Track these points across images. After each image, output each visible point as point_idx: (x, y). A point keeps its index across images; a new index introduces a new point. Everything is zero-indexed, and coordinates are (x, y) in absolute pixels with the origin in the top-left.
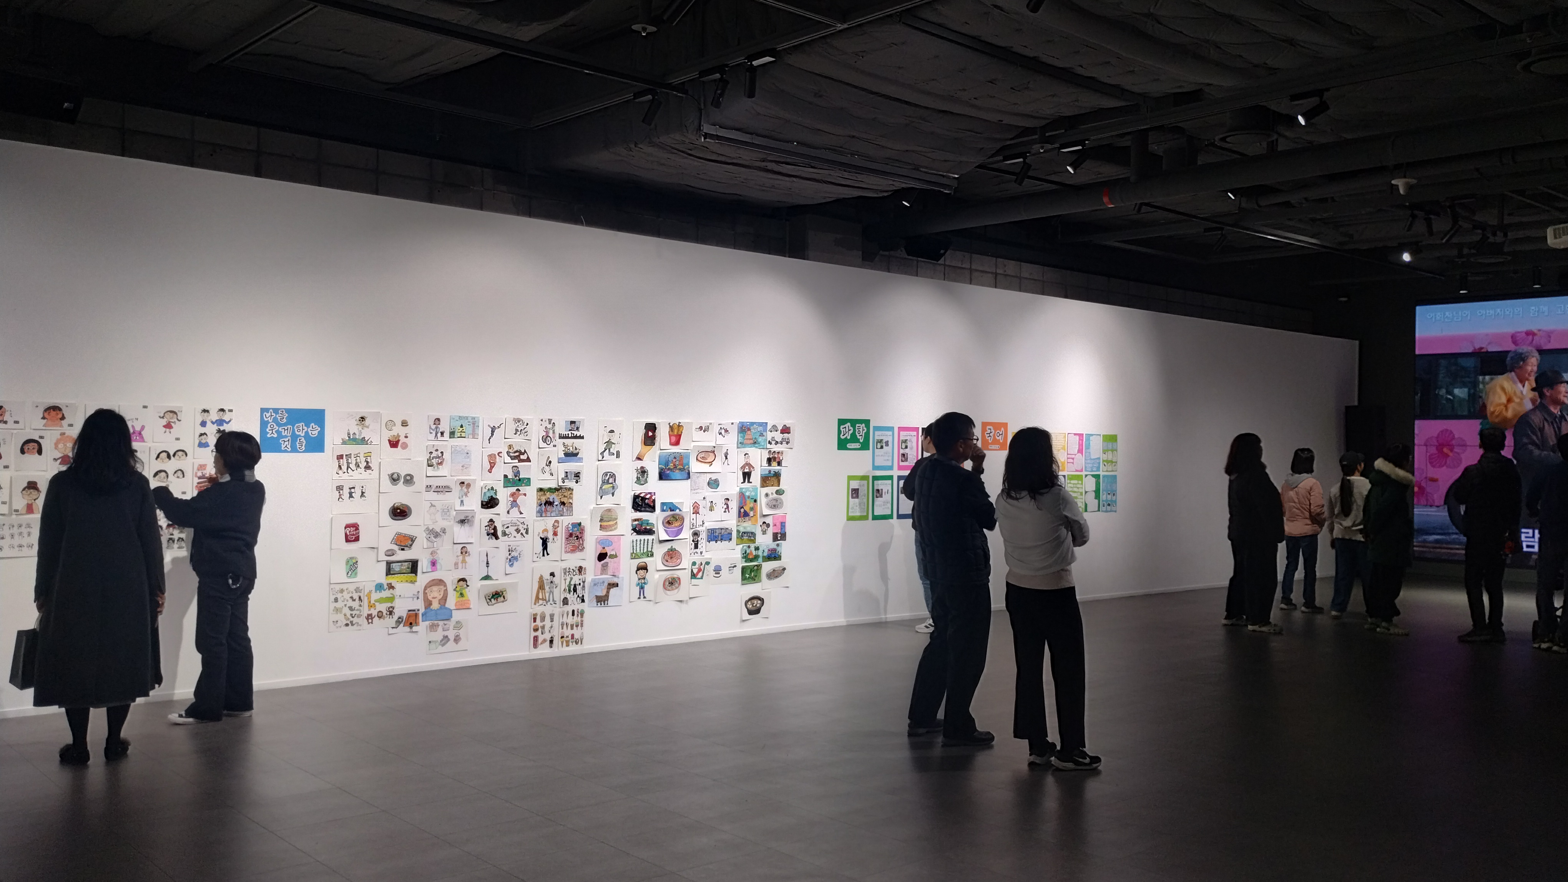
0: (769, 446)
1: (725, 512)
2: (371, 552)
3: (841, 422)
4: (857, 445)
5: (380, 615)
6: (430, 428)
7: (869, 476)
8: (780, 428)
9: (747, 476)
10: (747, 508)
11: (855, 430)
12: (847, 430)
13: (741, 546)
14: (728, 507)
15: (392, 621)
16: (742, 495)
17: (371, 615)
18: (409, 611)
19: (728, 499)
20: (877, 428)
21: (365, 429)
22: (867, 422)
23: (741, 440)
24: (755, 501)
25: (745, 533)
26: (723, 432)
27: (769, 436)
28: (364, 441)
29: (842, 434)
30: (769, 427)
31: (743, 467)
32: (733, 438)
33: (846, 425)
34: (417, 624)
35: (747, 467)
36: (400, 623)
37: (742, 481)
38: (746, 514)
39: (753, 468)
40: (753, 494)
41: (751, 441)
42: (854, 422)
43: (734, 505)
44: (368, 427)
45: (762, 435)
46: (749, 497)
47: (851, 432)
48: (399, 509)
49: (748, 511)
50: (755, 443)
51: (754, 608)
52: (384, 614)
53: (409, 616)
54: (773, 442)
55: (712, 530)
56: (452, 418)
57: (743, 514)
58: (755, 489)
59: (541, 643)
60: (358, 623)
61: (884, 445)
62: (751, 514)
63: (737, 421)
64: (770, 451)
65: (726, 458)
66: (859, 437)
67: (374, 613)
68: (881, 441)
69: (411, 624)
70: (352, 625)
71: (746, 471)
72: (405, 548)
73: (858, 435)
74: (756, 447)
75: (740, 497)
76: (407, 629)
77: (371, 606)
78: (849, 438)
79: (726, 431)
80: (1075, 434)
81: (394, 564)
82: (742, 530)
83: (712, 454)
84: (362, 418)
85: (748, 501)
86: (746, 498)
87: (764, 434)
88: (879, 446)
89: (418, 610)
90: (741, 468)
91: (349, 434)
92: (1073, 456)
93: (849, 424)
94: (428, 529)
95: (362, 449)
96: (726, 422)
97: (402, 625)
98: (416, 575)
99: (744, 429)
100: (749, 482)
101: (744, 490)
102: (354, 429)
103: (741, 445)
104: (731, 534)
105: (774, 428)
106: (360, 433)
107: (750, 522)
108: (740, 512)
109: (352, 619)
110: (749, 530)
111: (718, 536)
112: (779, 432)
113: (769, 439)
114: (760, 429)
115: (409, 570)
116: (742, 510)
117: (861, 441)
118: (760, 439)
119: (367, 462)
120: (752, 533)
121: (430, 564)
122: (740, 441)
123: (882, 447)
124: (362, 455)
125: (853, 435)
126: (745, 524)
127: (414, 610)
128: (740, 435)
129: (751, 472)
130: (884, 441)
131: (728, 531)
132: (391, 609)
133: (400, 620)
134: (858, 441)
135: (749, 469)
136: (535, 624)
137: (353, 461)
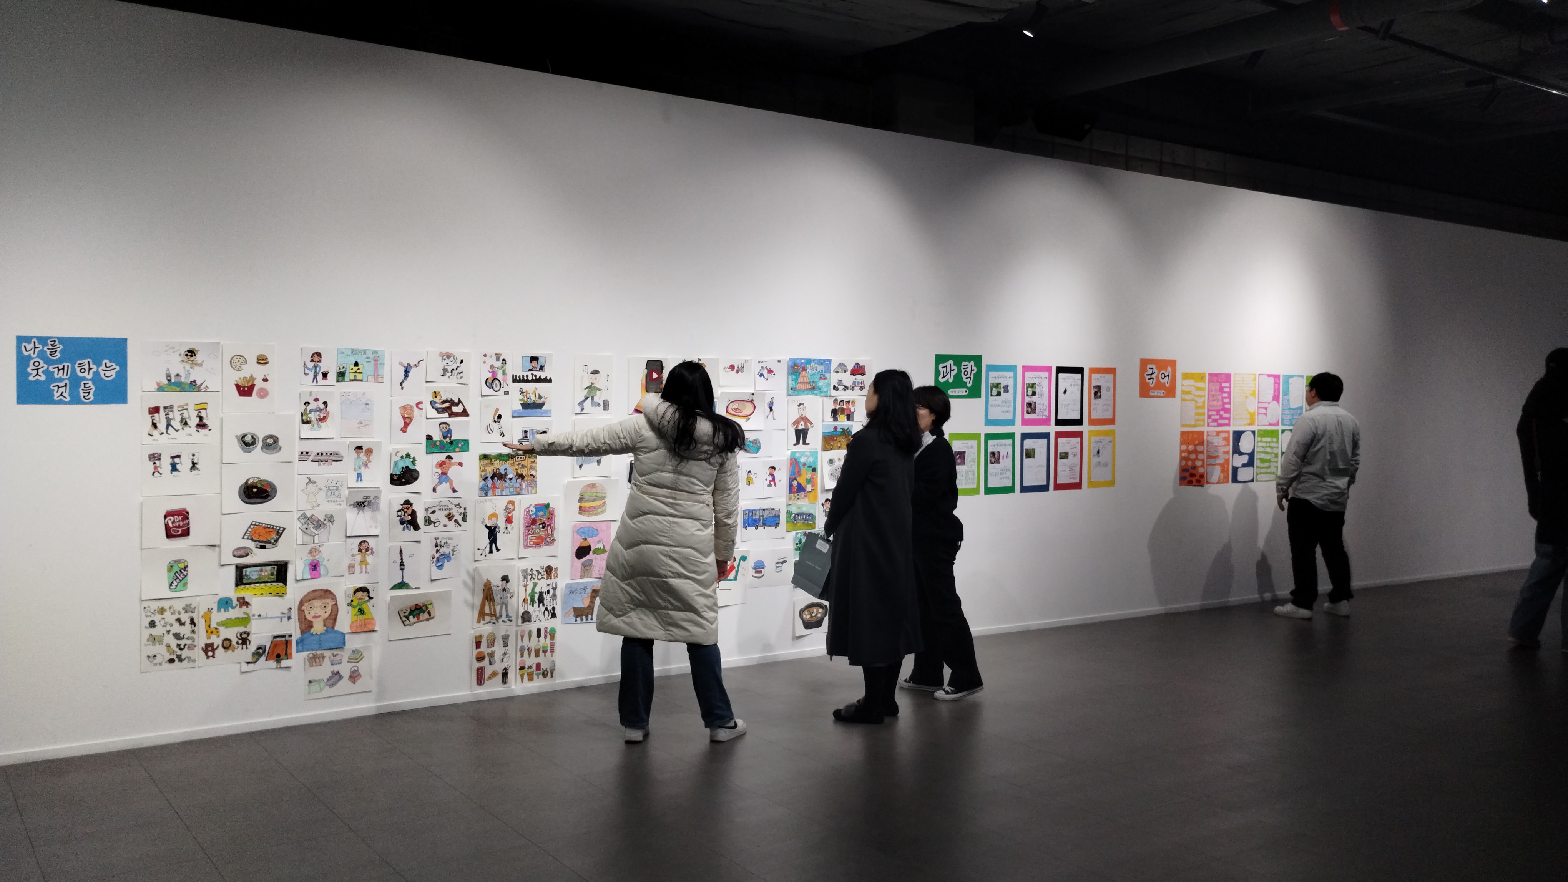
0: (834, 393)
1: (770, 485)
2: (209, 551)
3: (940, 359)
4: (963, 392)
5: (227, 645)
6: (305, 366)
7: (980, 434)
8: (850, 367)
9: (801, 435)
10: (802, 480)
11: (959, 371)
12: (949, 370)
13: (794, 533)
14: (773, 480)
15: (247, 653)
16: (794, 463)
17: (212, 645)
18: (275, 637)
19: (773, 468)
20: (992, 368)
21: (196, 368)
22: (977, 359)
23: (792, 384)
24: (814, 470)
25: (798, 515)
26: (765, 372)
27: (834, 378)
28: (193, 386)
29: (942, 375)
30: (834, 366)
31: (796, 423)
32: (781, 381)
33: (948, 364)
34: (288, 655)
35: (802, 423)
36: (260, 655)
37: (795, 442)
38: (800, 489)
39: (811, 423)
40: (811, 460)
41: (808, 386)
42: (958, 359)
43: (783, 476)
44: (200, 365)
45: (823, 377)
46: (804, 465)
47: (954, 373)
48: (256, 487)
49: (803, 483)
50: (813, 389)
51: (814, 620)
52: (234, 643)
53: (274, 645)
54: (841, 388)
55: (750, 511)
56: (341, 352)
57: (796, 489)
58: (814, 453)
59: (489, 678)
60: (189, 658)
61: (1002, 390)
62: (809, 488)
63: (786, 357)
64: (836, 400)
65: (771, 409)
66: (965, 380)
67: (217, 641)
68: (997, 385)
69: (278, 656)
70: (180, 659)
71: (800, 427)
72: (267, 545)
73: (964, 377)
74: (816, 394)
75: (791, 464)
76: (272, 664)
77: (210, 632)
78: (951, 381)
79: (770, 371)
80: (1269, 376)
81: (248, 570)
82: (795, 510)
83: (750, 405)
84: (189, 351)
85: (803, 469)
86: (801, 465)
87: (827, 375)
88: (995, 392)
89: (290, 636)
90: (794, 423)
91: (168, 377)
92: (1266, 405)
93: (951, 362)
94: (304, 515)
95: (191, 399)
96: (770, 359)
97: (263, 658)
98: (285, 584)
99: (796, 368)
100: (804, 443)
101: (797, 455)
102: (178, 367)
103: (793, 390)
104: (779, 516)
105: (842, 367)
106: (188, 374)
107: (806, 499)
108: (791, 485)
109: (179, 652)
110: (805, 510)
111: (759, 520)
112: (849, 372)
113: (834, 382)
114: (821, 368)
115: (274, 577)
116: (795, 483)
117: (969, 385)
118: (821, 383)
119: (201, 418)
120: (810, 515)
121: (308, 568)
122: (791, 386)
123: (999, 394)
124: (191, 408)
125: (958, 377)
126: (799, 503)
127: (284, 636)
128: (790, 377)
129: (808, 430)
130: (1002, 386)
131: (774, 513)
132: (244, 636)
133: (261, 651)
134: (963, 385)
135: (806, 425)
136: (479, 650)
137: (176, 417)
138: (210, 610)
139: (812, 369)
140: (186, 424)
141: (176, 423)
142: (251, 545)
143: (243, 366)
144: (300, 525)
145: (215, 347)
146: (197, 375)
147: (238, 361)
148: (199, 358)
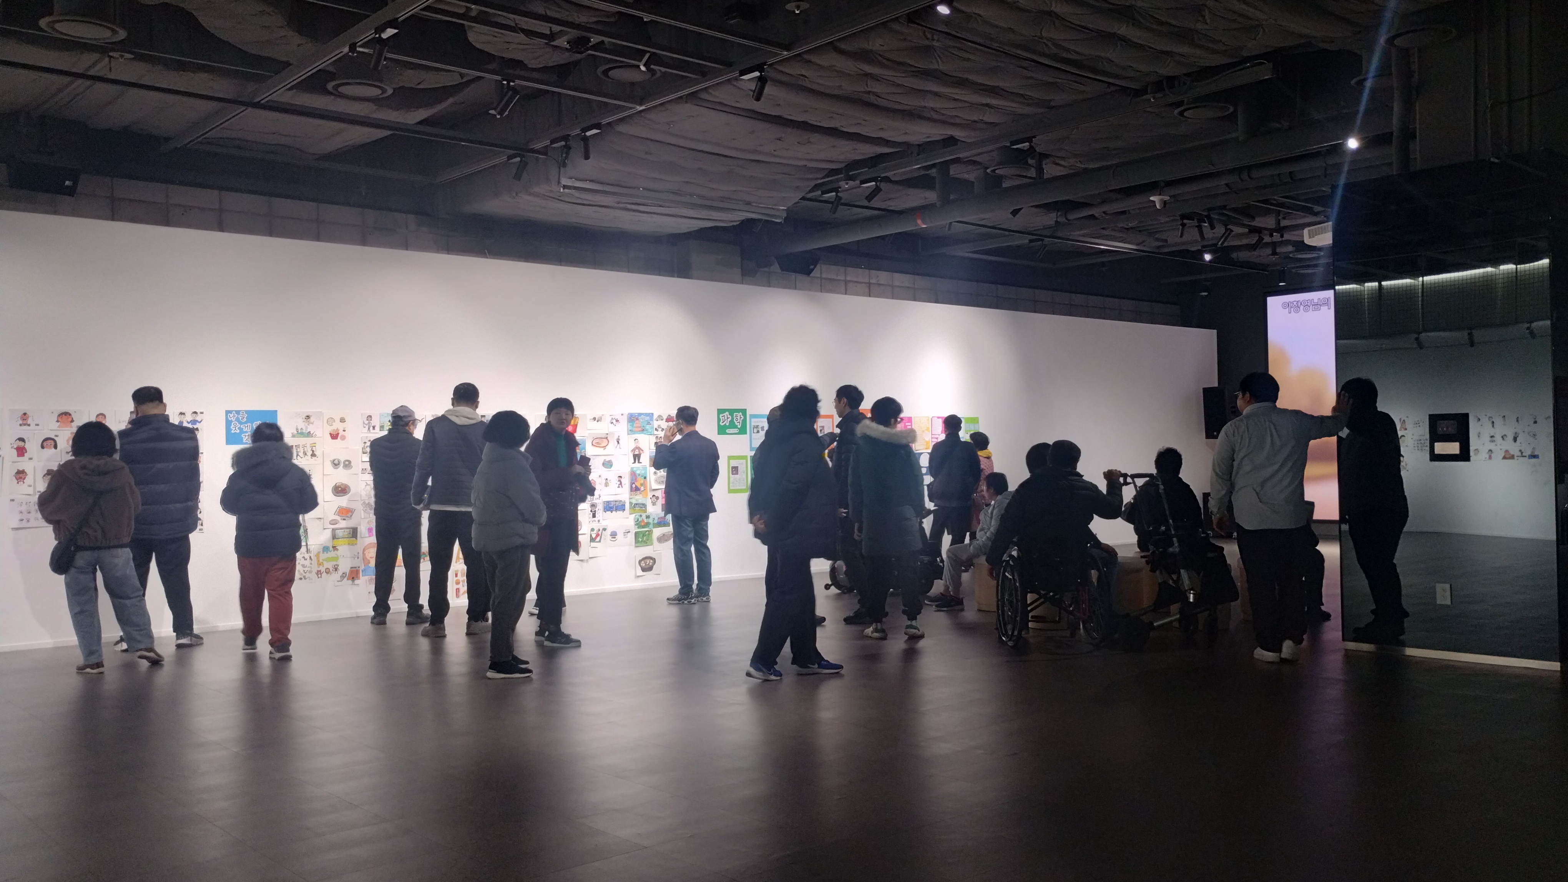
1: (619, 487)
2: (318, 521)
3: (720, 411)
4: (736, 431)
5: (328, 571)
6: (364, 423)
9: (637, 457)
10: (638, 484)
11: (733, 418)
12: (726, 418)
13: (634, 515)
14: (621, 484)
15: (336, 576)
17: (320, 571)
18: (351, 568)
19: (621, 477)
20: (752, 416)
21: (311, 425)
22: (744, 411)
23: (630, 428)
24: (645, 478)
25: (637, 504)
26: (614, 421)
27: (656, 424)
28: (309, 435)
29: (722, 421)
30: (655, 417)
31: (634, 450)
32: (623, 426)
33: (725, 414)
34: (358, 578)
35: (637, 450)
36: (344, 577)
37: (633, 462)
38: (637, 489)
39: (642, 451)
41: (640, 429)
42: (732, 412)
43: (626, 482)
44: (312, 423)
45: (649, 423)
46: (639, 475)
47: (729, 420)
48: (340, 487)
49: (639, 486)
50: (643, 430)
51: (647, 567)
52: (331, 570)
53: (351, 572)
55: (608, 502)
56: (381, 415)
57: (635, 489)
60: (309, 577)
62: (642, 488)
63: (627, 412)
65: (618, 442)
66: (736, 424)
67: (323, 569)
68: (757, 427)
69: (353, 578)
70: (305, 579)
71: (636, 453)
72: (346, 518)
73: (736, 422)
75: (631, 474)
76: (350, 582)
77: (319, 564)
78: (727, 424)
79: (617, 421)
81: (338, 531)
82: (634, 502)
83: (605, 440)
84: (307, 416)
85: (638, 477)
86: (637, 475)
87: (651, 422)
88: (755, 430)
89: (359, 567)
90: (632, 451)
91: (297, 429)
93: (727, 413)
94: (364, 502)
95: (308, 441)
96: (617, 413)
97: (346, 579)
98: (357, 539)
99: (632, 418)
100: (639, 462)
102: (301, 424)
103: (631, 432)
104: (624, 505)
105: (660, 417)
107: (641, 495)
108: (631, 487)
109: (304, 574)
110: (640, 501)
111: (613, 507)
113: (656, 426)
114: (647, 418)
115: (351, 536)
116: (634, 486)
117: (739, 427)
118: (648, 427)
119: (313, 451)
120: (643, 504)
121: (367, 531)
124: (308, 446)
125: (732, 422)
126: (637, 497)
127: (356, 568)
128: (629, 424)
129: (640, 454)
131: (622, 503)
132: (336, 567)
133: (344, 575)
134: (736, 427)
135: (639, 452)
138: (319, 553)
139: (642, 419)
140: (306, 454)
141: (301, 454)
142: (338, 518)
143: (333, 423)
144: (362, 508)
145: (320, 415)
146: (311, 429)
147: (330, 421)
148: (312, 419)
